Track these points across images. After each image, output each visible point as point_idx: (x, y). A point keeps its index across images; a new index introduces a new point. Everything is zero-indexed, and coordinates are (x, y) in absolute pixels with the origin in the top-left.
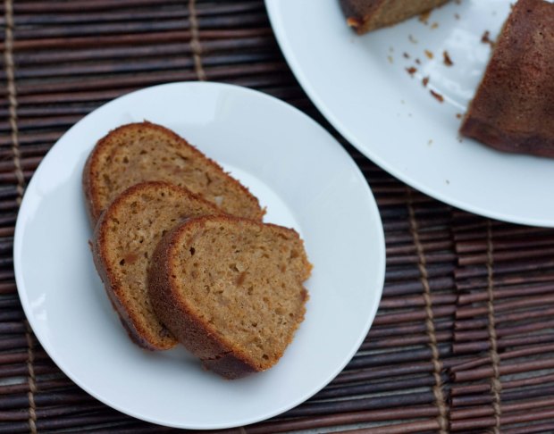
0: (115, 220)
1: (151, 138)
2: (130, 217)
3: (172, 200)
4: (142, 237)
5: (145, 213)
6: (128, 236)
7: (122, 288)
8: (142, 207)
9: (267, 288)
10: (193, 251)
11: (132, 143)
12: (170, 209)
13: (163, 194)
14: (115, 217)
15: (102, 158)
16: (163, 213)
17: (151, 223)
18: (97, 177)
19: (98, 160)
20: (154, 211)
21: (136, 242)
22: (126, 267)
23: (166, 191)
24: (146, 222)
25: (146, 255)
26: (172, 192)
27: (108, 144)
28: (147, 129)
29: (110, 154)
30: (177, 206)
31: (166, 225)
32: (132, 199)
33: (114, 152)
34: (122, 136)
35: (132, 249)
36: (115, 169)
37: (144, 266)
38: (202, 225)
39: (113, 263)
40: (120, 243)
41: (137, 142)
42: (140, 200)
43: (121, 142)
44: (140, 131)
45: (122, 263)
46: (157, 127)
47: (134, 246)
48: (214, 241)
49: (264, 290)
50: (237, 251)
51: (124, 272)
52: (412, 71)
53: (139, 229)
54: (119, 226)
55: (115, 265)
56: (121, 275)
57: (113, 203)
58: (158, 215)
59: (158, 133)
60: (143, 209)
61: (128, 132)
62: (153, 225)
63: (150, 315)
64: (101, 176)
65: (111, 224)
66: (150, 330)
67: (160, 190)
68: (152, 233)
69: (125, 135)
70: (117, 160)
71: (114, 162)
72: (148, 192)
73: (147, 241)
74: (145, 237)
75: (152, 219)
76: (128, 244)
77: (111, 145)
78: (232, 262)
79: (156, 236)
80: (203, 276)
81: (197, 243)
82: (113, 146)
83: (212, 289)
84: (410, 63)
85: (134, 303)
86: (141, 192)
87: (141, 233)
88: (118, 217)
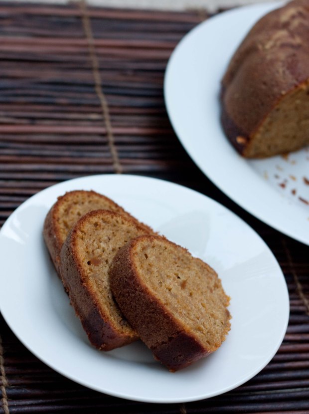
0: (82, 232)
1: (97, 202)
2: (94, 232)
3: (125, 227)
4: (103, 248)
5: (105, 231)
6: (93, 245)
7: (90, 281)
8: (102, 227)
9: (203, 298)
10: (146, 256)
11: (83, 203)
12: (123, 233)
13: (117, 222)
14: (82, 229)
15: (62, 209)
16: (118, 234)
17: (110, 240)
18: (58, 220)
19: (58, 210)
20: (111, 232)
21: (99, 251)
22: (92, 266)
23: (119, 219)
24: (106, 238)
25: (107, 261)
26: (124, 221)
27: (65, 200)
28: (94, 196)
29: (67, 207)
30: (128, 232)
31: (121, 244)
32: (95, 219)
33: (70, 207)
34: (75, 197)
35: (96, 255)
36: (71, 218)
37: (106, 270)
38: (151, 241)
39: (83, 261)
40: (87, 248)
41: (86, 203)
42: (101, 221)
43: (75, 201)
44: (89, 196)
45: (89, 263)
46: (101, 196)
47: (98, 253)
48: (160, 254)
49: (200, 298)
50: (178, 266)
51: (91, 270)
52: (283, 186)
53: (101, 242)
54: (86, 236)
55: (84, 263)
56: (88, 271)
57: (81, 219)
58: (114, 234)
59: (102, 200)
60: (103, 229)
61: (80, 195)
62: (111, 241)
63: (112, 307)
64: (61, 221)
65: (79, 233)
66: (112, 318)
67: (115, 218)
68: (111, 247)
69: (78, 197)
70: (72, 213)
71: (70, 214)
72: (106, 217)
73: (108, 252)
74: (106, 248)
75: (110, 237)
76: (93, 251)
77: (68, 201)
78: (176, 272)
79: (113, 250)
80: (156, 274)
81: (149, 251)
82: (69, 203)
83: (163, 284)
84: (281, 181)
85: (99, 295)
86: (101, 217)
87: (103, 245)
88: (85, 230)
